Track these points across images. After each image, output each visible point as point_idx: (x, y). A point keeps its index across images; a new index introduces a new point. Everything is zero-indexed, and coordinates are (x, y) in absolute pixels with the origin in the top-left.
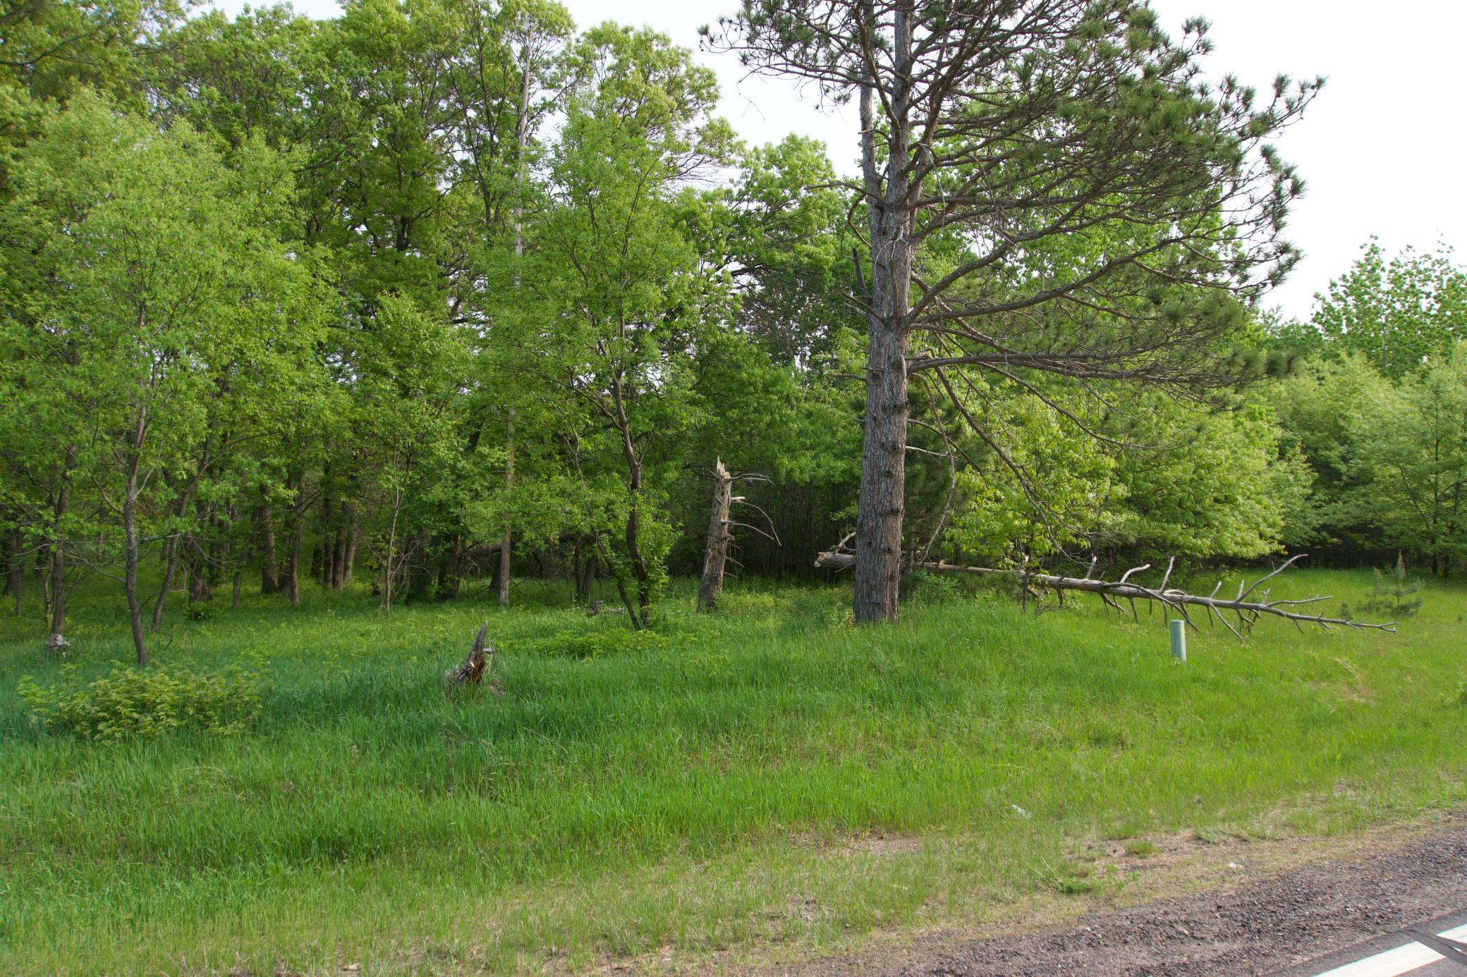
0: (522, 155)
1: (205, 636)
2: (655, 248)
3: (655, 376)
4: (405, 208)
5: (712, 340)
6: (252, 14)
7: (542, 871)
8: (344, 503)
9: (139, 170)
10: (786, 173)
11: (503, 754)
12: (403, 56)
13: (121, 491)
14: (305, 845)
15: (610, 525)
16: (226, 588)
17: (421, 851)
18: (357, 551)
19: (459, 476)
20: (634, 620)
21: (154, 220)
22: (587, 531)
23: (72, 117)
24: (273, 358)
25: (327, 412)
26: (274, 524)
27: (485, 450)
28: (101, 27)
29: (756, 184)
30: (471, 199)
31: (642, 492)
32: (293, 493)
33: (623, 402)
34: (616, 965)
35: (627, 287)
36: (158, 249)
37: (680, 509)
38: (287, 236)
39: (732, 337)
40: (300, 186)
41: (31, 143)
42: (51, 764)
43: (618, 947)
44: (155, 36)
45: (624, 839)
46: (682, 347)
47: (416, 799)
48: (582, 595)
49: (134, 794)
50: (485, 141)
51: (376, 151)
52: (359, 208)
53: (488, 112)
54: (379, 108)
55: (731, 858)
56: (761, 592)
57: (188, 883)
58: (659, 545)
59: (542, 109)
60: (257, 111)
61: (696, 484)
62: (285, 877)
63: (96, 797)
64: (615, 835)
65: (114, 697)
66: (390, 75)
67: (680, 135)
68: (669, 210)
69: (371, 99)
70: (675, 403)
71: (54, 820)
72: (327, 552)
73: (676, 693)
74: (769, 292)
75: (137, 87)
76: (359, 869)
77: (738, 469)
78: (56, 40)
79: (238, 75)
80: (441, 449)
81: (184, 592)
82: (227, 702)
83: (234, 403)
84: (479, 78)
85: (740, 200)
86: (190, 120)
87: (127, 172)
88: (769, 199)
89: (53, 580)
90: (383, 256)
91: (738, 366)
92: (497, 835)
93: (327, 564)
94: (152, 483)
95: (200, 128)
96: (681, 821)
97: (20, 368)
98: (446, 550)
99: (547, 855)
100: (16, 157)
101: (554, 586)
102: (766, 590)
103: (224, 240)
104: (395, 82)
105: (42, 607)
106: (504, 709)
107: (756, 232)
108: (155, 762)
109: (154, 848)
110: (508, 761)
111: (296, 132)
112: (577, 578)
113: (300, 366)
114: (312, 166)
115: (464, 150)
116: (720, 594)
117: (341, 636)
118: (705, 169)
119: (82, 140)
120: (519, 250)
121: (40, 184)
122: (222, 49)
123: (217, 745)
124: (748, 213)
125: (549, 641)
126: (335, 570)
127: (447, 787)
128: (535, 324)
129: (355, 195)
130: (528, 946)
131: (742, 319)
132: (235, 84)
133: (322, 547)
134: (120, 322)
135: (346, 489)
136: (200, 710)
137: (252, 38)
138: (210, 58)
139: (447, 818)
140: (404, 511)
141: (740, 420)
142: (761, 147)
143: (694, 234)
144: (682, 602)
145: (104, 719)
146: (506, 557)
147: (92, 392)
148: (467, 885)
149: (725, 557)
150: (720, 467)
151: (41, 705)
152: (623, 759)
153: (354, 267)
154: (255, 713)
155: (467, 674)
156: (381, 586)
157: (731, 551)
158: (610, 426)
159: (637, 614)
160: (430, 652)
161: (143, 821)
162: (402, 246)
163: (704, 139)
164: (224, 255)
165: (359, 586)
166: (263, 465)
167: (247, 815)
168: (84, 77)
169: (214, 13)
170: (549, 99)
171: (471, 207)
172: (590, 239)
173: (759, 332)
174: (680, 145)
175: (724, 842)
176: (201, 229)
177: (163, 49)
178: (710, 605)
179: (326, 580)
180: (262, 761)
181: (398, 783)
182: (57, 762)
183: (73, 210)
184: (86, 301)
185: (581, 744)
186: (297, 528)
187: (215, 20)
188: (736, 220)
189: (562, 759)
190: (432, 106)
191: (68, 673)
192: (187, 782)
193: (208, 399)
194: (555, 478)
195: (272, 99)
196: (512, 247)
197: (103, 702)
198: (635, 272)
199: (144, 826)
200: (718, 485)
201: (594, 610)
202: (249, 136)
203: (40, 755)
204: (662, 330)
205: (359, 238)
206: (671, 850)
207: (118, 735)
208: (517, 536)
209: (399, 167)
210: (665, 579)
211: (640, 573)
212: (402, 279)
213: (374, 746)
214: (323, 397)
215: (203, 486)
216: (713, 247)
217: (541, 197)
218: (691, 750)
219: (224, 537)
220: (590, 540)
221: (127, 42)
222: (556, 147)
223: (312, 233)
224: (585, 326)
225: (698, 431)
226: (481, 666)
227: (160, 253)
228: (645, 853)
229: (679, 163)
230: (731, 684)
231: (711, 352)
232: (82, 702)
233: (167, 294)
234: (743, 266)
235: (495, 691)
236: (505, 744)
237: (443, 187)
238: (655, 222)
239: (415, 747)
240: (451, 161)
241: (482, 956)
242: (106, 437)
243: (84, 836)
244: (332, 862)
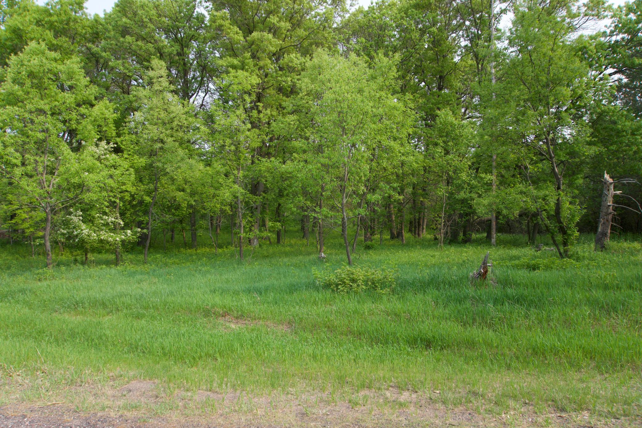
0: (493, 37)
1: (371, 255)
2: (565, 68)
3: (567, 132)
4: (441, 72)
5: (599, 111)
6: (374, 4)
7: (520, 366)
8: (421, 201)
9: (339, 76)
10: (639, 15)
11: (498, 312)
12: (435, 5)
13: (340, 199)
14: (415, 340)
15: (546, 207)
16: (377, 237)
17: (463, 349)
18: (427, 221)
19: (472, 188)
20: (560, 254)
21: (346, 94)
22: (535, 210)
23: (316, 60)
24: (392, 143)
25: (414, 163)
26: (394, 211)
27: (483, 175)
28: (321, 24)
29: (620, 25)
30: (470, 62)
31: (563, 191)
32: (401, 197)
33: (552, 147)
34: (559, 415)
35: (551, 91)
36: (348, 106)
37: (583, 199)
38: (394, 93)
39: (610, 107)
40: (398, 71)
41: (302, 73)
42: (324, 299)
43: (560, 407)
44: (339, 23)
45: (560, 357)
46: (581, 117)
47: (460, 327)
48: (532, 241)
49: (352, 313)
50: (475, 34)
51: (427, 50)
52: (421, 75)
53: (475, 21)
54: (427, 31)
55: (620, 374)
56: (633, 241)
57: (372, 348)
58: (573, 216)
59: (501, 13)
60: (379, 43)
61: (591, 186)
62: (408, 352)
63: (340, 312)
64: (555, 354)
65: (343, 276)
66: (430, 15)
67: (574, 9)
68: (572, 48)
69: (424, 28)
70: (580, 145)
71: (326, 319)
72: (415, 222)
73: (586, 290)
74: (632, 81)
75: (335, 44)
76: (437, 353)
77: (617, 177)
78: (307, 33)
79: (370, 30)
80: (464, 176)
81: (363, 238)
82: (383, 281)
83: (378, 163)
84: (470, 6)
85: (611, 35)
86: (355, 53)
87: (335, 78)
88: (628, 32)
89: (319, 233)
90: (432, 94)
91: (615, 123)
92: (497, 347)
93: (415, 227)
94: (351, 196)
95: (358, 55)
96: (591, 353)
97: (305, 156)
98: (467, 220)
99: (521, 359)
100: (298, 80)
101: (517, 237)
102: (636, 240)
103: (371, 98)
104: (434, 17)
105: (315, 243)
106: (497, 291)
107: (622, 51)
108: (359, 302)
109: (360, 334)
110: (501, 315)
111: (395, 48)
112: (529, 233)
113: (402, 145)
114: (402, 61)
115: (465, 40)
116: (608, 242)
117: (423, 257)
118: (590, 23)
119: (319, 69)
120: (494, 81)
121: (307, 88)
122: (364, 21)
123: (380, 297)
124: (616, 42)
125: (517, 262)
126: (418, 229)
127: (473, 323)
128: (504, 114)
129: (419, 70)
130: (515, 398)
131: (615, 98)
132: (369, 34)
133: (413, 220)
134: (337, 135)
135: (422, 195)
136: (373, 283)
137: (375, 14)
138: (360, 27)
139: (474, 337)
140: (447, 204)
141: (617, 151)
142: (623, 4)
143: (585, 58)
144: (586, 245)
145: (340, 284)
146: (494, 223)
147: (330, 163)
148: (484, 366)
149: (611, 223)
150: (607, 176)
151: (319, 278)
152: (558, 320)
153: (420, 101)
154: (393, 286)
155: (480, 275)
156: (438, 236)
157: (614, 219)
158: (544, 160)
159: (562, 251)
160: (462, 265)
161: (356, 323)
162: (440, 88)
163: (588, 8)
164: (371, 104)
165: (429, 236)
166: (391, 187)
167: (392, 325)
168: (317, 45)
169: (360, 8)
170: (503, 8)
171: (471, 65)
172: (531, 69)
173: (626, 104)
174: (574, 14)
175: (616, 366)
176: (362, 95)
177: (343, 27)
178: (603, 248)
179: (415, 233)
180: (398, 305)
181: (452, 319)
182: (326, 299)
183: (318, 96)
184: (325, 129)
185: (535, 311)
186: (403, 212)
187: (360, 11)
188: (610, 46)
189: (527, 317)
190: (449, 24)
191: (327, 267)
192: (370, 310)
193: (369, 162)
194: (518, 185)
195: (384, 37)
196: (490, 81)
197: (340, 278)
198: (556, 82)
199: (356, 325)
200: (605, 186)
201: (538, 248)
202: (377, 54)
203: (320, 296)
204: (570, 109)
205: (422, 88)
206: (585, 366)
207: (345, 290)
208: (499, 213)
209: (437, 54)
210: (577, 234)
211: (563, 230)
212: (441, 103)
213: (441, 303)
214: (412, 157)
215: (369, 196)
216: (597, 63)
217: (504, 55)
218: (595, 319)
219: (376, 216)
220: (535, 215)
221: (330, 28)
222: (510, 30)
223: (403, 90)
224: (530, 112)
225: (592, 158)
226: (486, 272)
227: (348, 107)
228: (572, 365)
229: (575, 23)
230: (618, 288)
231: (598, 117)
232: (333, 278)
233: (352, 122)
234: (615, 70)
235: (493, 283)
236: (499, 307)
237: (457, 59)
238: (564, 56)
239: (458, 305)
240: (460, 47)
241: (493, 398)
242: (335, 180)
243: (336, 326)
244: (426, 349)
